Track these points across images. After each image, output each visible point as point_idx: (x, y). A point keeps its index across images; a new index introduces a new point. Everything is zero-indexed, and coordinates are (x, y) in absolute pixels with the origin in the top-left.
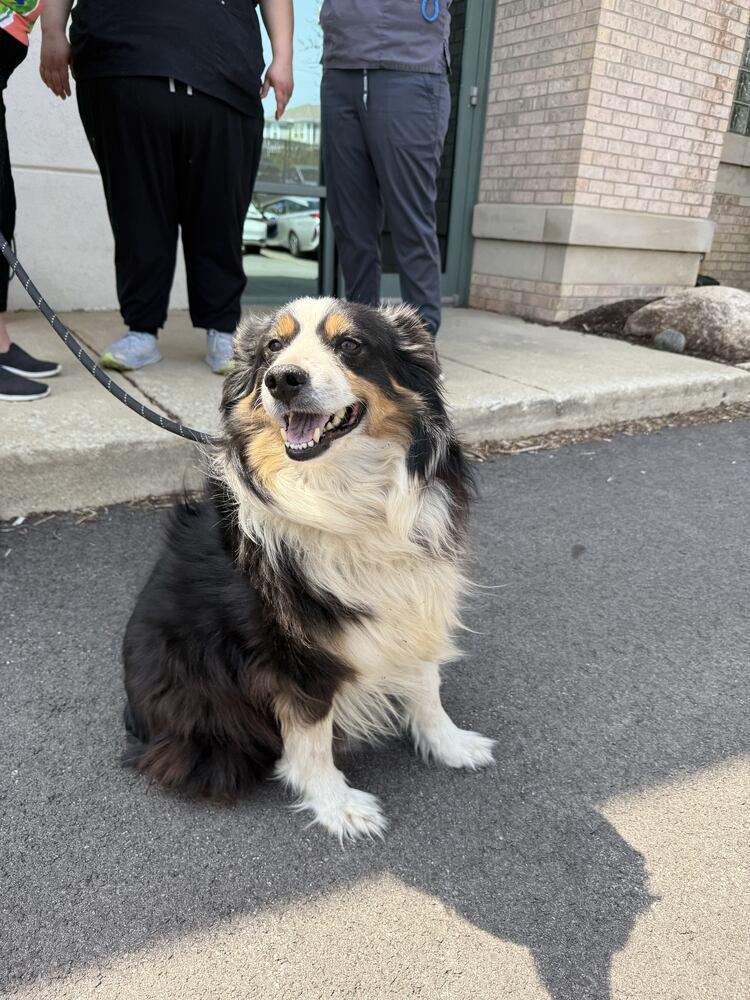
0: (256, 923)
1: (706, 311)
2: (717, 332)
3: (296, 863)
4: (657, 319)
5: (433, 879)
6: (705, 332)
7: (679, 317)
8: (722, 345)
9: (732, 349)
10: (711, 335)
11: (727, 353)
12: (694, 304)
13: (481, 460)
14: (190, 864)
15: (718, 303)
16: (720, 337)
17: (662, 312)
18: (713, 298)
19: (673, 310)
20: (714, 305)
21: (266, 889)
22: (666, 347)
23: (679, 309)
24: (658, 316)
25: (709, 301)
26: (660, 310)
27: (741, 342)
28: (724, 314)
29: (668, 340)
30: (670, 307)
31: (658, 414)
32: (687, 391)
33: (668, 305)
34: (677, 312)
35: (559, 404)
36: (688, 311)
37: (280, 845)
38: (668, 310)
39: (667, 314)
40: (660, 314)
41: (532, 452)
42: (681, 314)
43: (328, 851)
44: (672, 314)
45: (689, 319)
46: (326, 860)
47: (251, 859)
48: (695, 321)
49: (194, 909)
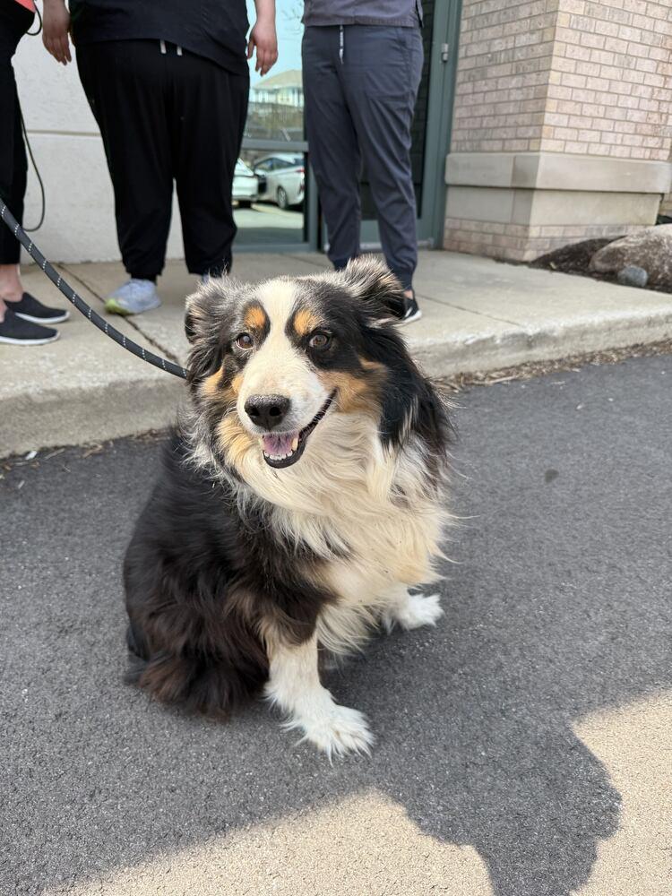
0: (249, 837)
1: (667, 248)
3: (288, 778)
4: (620, 256)
5: (419, 795)
6: (666, 268)
7: (642, 254)
12: (655, 241)
13: (456, 391)
14: (187, 779)
19: (635, 248)
21: (259, 804)
22: (629, 282)
23: (641, 247)
24: (621, 253)
25: (669, 238)
26: (623, 248)
29: (631, 275)
30: (633, 245)
31: (623, 345)
32: (650, 322)
33: (630, 242)
34: (639, 250)
35: (530, 337)
36: (650, 248)
37: (272, 761)
38: (630, 247)
39: (629, 252)
40: (623, 252)
41: (505, 383)
42: (643, 251)
43: (317, 766)
44: (634, 251)
45: (650, 255)
46: (316, 775)
47: (245, 775)
48: (656, 257)
49: (190, 824)
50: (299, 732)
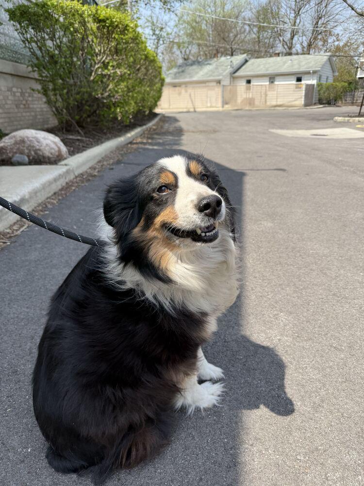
0: (244, 453)
1: (28, 142)
2: (39, 152)
3: (219, 426)
4: (4, 151)
6: (33, 153)
7: (16, 148)
8: (44, 157)
9: (49, 158)
10: (36, 153)
11: (47, 160)
12: (20, 140)
13: (9, 244)
15: (32, 138)
16: (41, 154)
17: (5, 147)
18: (29, 136)
19: (11, 145)
20: (31, 139)
21: (228, 443)
22: (20, 164)
23: (14, 144)
24: (4, 149)
25: (27, 137)
26: (4, 146)
27: (51, 154)
28: (38, 142)
29: (19, 160)
30: (9, 144)
31: (50, 195)
32: (55, 180)
33: (7, 143)
34: (13, 146)
36: (19, 144)
37: (207, 428)
38: (8, 145)
39: (9, 147)
40: (6, 148)
41: (25, 230)
42: (16, 146)
43: (219, 412)
44: (11, 147)
45: (21, 148)
46: (224, 414)
47: (209, 443)
48: (25, 148)
49: (226, 477)
50: (198, 410)
